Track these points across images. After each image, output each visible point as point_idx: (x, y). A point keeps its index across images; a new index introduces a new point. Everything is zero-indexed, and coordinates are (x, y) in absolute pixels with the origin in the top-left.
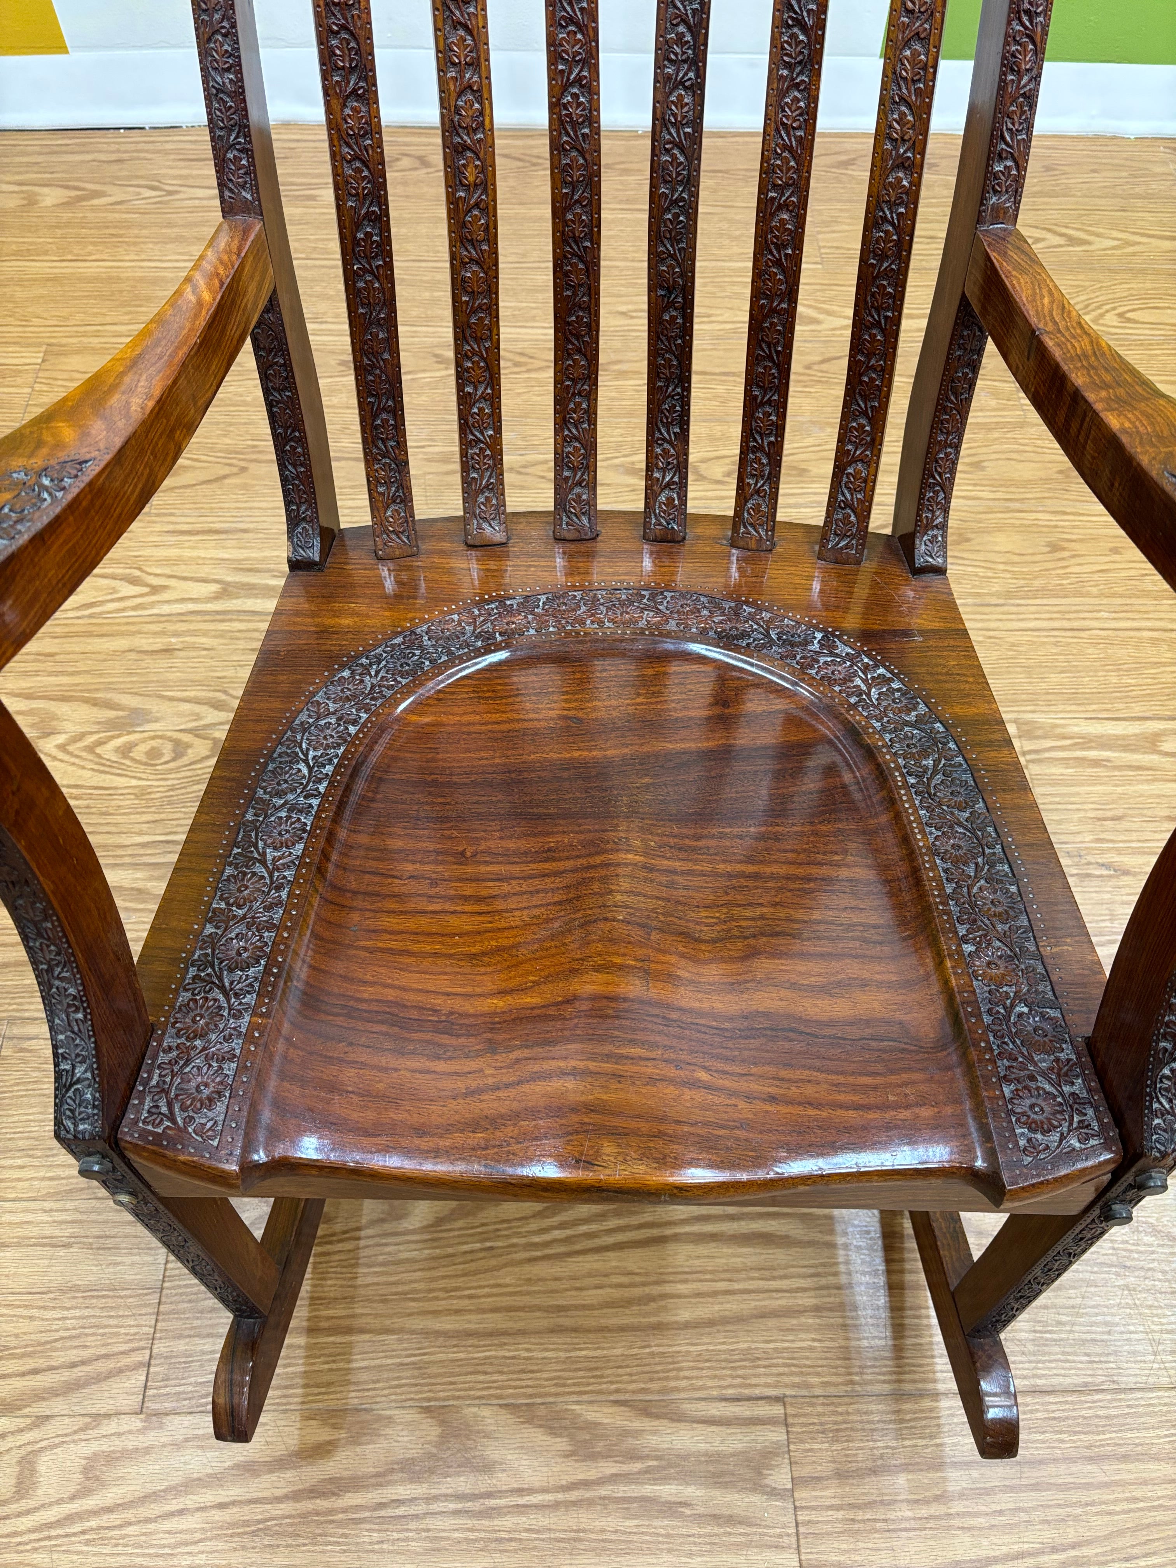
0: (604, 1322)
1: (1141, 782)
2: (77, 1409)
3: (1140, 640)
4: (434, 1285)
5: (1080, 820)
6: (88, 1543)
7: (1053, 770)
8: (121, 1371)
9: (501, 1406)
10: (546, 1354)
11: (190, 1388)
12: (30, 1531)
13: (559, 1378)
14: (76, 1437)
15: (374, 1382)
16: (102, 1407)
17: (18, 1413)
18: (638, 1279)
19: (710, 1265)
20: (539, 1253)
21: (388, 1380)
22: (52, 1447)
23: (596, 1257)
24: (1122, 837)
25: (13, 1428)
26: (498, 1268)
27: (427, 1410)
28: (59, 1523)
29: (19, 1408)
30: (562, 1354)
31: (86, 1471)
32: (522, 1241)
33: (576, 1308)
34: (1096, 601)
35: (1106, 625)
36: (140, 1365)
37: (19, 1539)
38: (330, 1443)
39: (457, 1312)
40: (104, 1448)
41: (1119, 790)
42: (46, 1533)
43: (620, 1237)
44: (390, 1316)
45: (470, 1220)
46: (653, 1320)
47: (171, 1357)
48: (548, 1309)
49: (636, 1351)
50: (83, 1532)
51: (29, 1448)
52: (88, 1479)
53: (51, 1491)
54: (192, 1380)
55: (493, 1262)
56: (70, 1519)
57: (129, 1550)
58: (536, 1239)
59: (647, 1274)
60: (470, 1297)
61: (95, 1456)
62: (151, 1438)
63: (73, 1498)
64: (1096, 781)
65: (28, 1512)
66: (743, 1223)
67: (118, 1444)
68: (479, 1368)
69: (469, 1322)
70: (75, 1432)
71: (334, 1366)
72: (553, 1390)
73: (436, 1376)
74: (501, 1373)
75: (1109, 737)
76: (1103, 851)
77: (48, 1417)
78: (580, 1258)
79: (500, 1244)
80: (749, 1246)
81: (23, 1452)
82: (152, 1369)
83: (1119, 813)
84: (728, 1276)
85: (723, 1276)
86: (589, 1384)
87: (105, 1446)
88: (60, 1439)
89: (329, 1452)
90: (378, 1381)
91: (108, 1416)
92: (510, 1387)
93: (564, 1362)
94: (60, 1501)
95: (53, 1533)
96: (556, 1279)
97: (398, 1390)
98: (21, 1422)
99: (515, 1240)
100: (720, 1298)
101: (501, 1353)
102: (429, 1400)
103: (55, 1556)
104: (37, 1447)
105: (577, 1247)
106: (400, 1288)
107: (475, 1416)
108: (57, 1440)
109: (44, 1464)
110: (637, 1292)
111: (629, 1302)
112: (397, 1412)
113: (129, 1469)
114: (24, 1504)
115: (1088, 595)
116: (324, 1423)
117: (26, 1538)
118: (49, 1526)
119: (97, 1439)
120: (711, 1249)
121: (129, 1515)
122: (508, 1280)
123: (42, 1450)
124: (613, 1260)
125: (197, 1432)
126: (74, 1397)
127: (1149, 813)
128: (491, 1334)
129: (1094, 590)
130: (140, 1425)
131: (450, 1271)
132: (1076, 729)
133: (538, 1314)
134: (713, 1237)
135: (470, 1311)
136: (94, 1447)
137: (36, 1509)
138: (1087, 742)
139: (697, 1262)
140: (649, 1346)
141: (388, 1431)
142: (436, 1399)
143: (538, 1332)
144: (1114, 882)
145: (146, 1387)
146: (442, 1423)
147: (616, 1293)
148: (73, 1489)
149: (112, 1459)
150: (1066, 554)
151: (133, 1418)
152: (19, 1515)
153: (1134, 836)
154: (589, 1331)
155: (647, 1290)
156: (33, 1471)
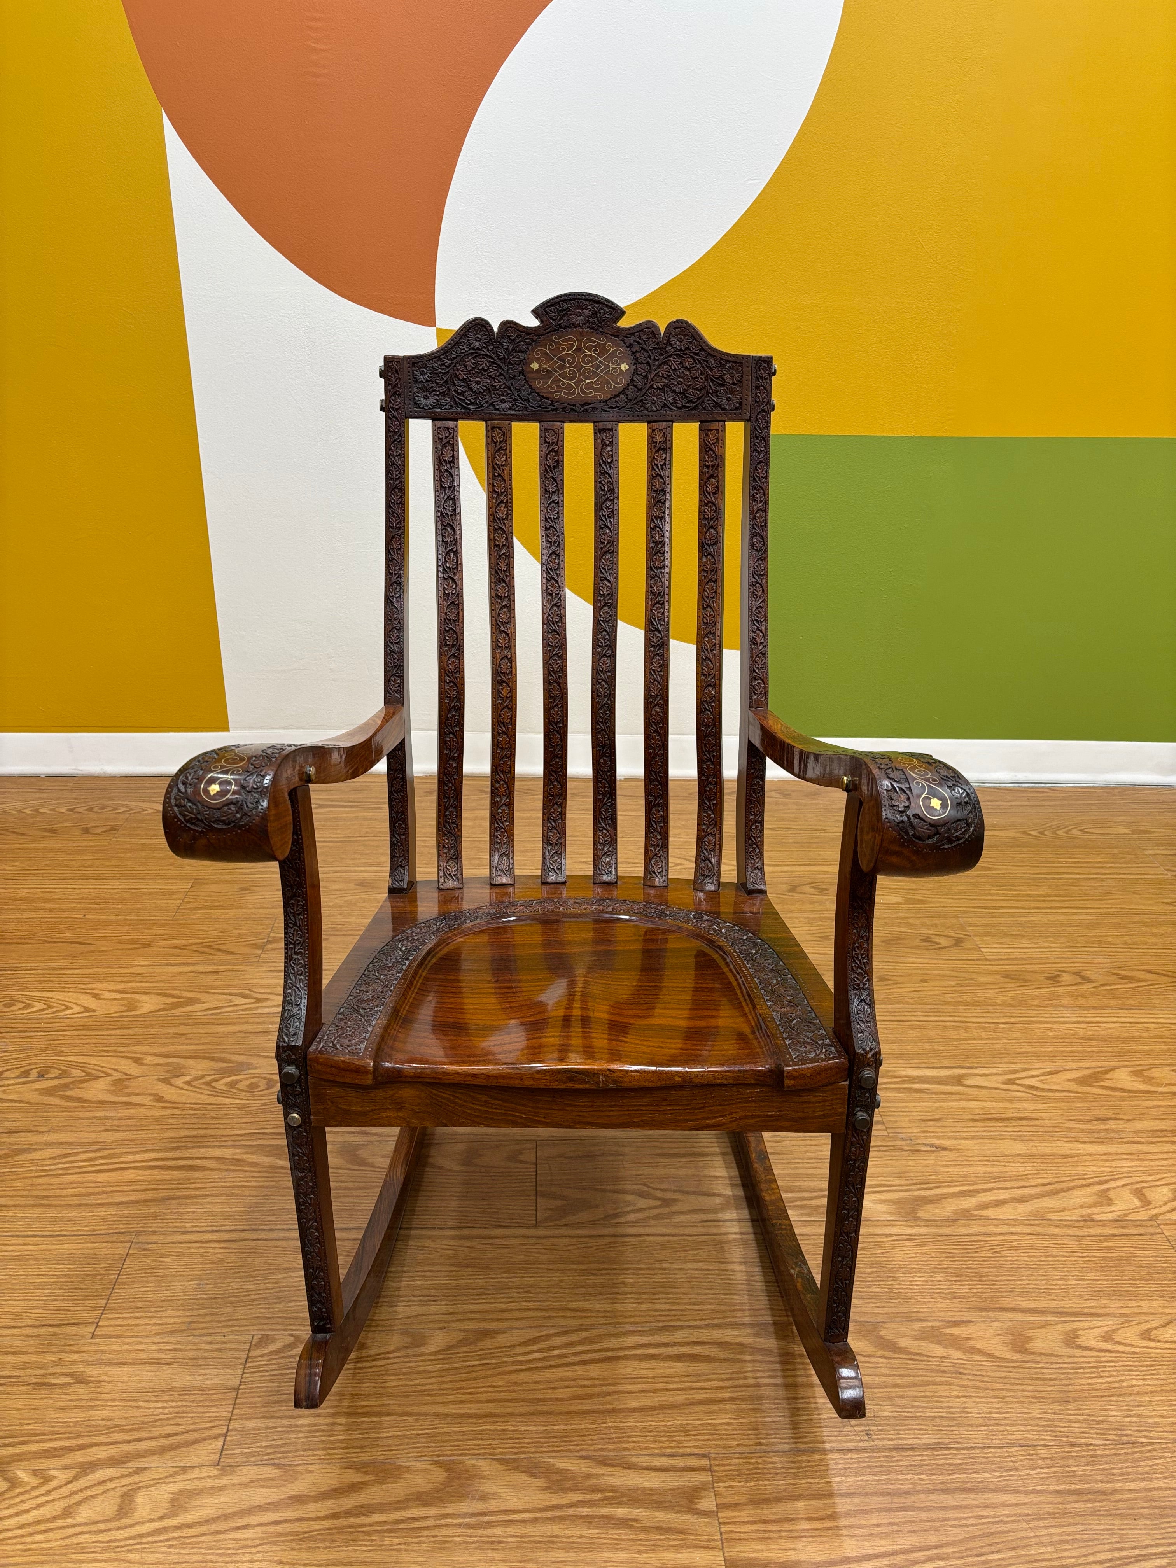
0: (573, 1408)
1: (953, 1101)
2: (170, 1463)
3: (945, 1027)
4: (444, 1386)
5: (910, 1121)
6: (170, 1547)
7: (889, 1094)
8: (205, 1439)
9: (494, 1460)
10: (529, 1428)
11: (257, 1450)
12: (126, 1539)
13: (538, 1442)
14: (167, 1480)
15: (397, 1445)
16: (186, 1462)
17: (123, 1466)
18: (597, 1382)
19: (651, 1373)
20: (523, 1367)
21: (408, 1444)
22: (147, 1487)
23: (566, 1369)
24: (940, 1130)
25: (118, 1475)
26: (492, 1376)
27: (437, 1463)
28: (150, 1534)
29: (124, 1463)
30: (540, 1428)
31: (173, 1501)
32: (512, 1359)
33: (551, 1400)
34: (914, 1006)
35: (921, 1019)
36: (219, 1435)
37: (117, 1544)
38: (362, 1483)
39: (462, 1402)
40: (188, 1487)
41: (936, 1105)
42: (138, 1541)
43: (584, 1357)
44: (411, 1405)
45: (472, 1347)
46: (608, 1407)
47: (243, 1431)
48: (530, 1401)
49: (595, 1426)
50: (168, 1540)
51: (130, 1487)
52: (174, 1506)
53: (144, 1514)
54: (258, 1445)
55: (489, 1372)
56: (158, 1531)
57: (203, 1551)
58: (521, 1358)
59: (604, 1379)
60: (471, 1393)
61: (181, 1492)
62: (224, 1481)
63: (161, 1518)
64: (920, 1100)
65: (126, 1527)
66: (675, 1348)
67: (199, 1485)
68: (477, 1436)
69: (471, 1409)
70: (166, 1477)
71: (367, 1436)
72: (533, 1450)
73: (443, 1441)
74: (494, 1439)
75: (928, 1077)
76: (927, 1138)
77: (145, 1469)
78: (554, 1370)
79: (494, 1361)
80: (680, 1362)
81: (125, 1489)
82: (228, 1438)
83: (937, 1117)
84: (666, 1380)
85: (661, 1380)
86: (560, 1446)
87: (188, 1486)
88: (155, 1482)
89: (361, 1488)
90: (400, 1445)
91: (193, 1467)
92: (501, 1448)
93: (541, 1433)
94: (151, 1520)
95: (144, 1540)
96: (535, 1383)
97: (415, 1450)
98: (124, 1471)
99: (505, 1359)
100: (659, 1394)
101: (494, 1428)
102: (438, 1456)
103: (144, 1555)
104: (135, 1486)
105: (552, 1363)
106: (419, 1388)
107: (474, 1465)
108: (152, 1482)
109: (140, 1498)
110: (597, 1390)
111: (591, 1396)
112: (413, 1463)
113: (206, 1500)
114: (122, 1522)
115: (907, 1003)
116: (358, 1470)
117: (122, 1543)
118: (141, 1536)
119: (183, 1481)
120: (653, 1364)
121: (203, 1529)
122: (499, 1383)
123: (139, 1488)
124: (579, 1371)
125: (260, 1477)
126: (168, 1456)
127: (959, 1117)
128: (486, 1416)
129: (911, 1001)
130: (217, 1472)
131: (457, 1377)
132: (904, 1073)
133: (522, 1404)
134: (653, 1357)
135: (471, 1402)
136: (180, 1486)
137: (131, 1526)
138: (912, 1079)
139: (641, 1372)
140: (606, 1423)
141: (407, 1475)
142: (444, 1456)
143: (522, 1415)
144: (937, 1154)
145: (223, 1449)
146: (448, 1470)
147: (580, 1391)
148: (161, 1513)
149: (195, 1494)
150: (890, 982)
151: (212, 1468)
152: (119, 1529)
153: (949, 1129)
154: (561, 1414)
155: (604, 1388)
156: (132, 1501)
